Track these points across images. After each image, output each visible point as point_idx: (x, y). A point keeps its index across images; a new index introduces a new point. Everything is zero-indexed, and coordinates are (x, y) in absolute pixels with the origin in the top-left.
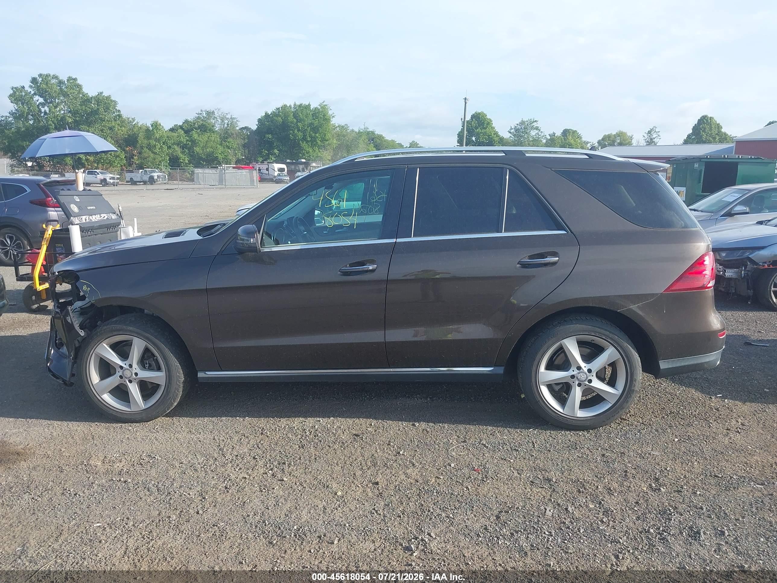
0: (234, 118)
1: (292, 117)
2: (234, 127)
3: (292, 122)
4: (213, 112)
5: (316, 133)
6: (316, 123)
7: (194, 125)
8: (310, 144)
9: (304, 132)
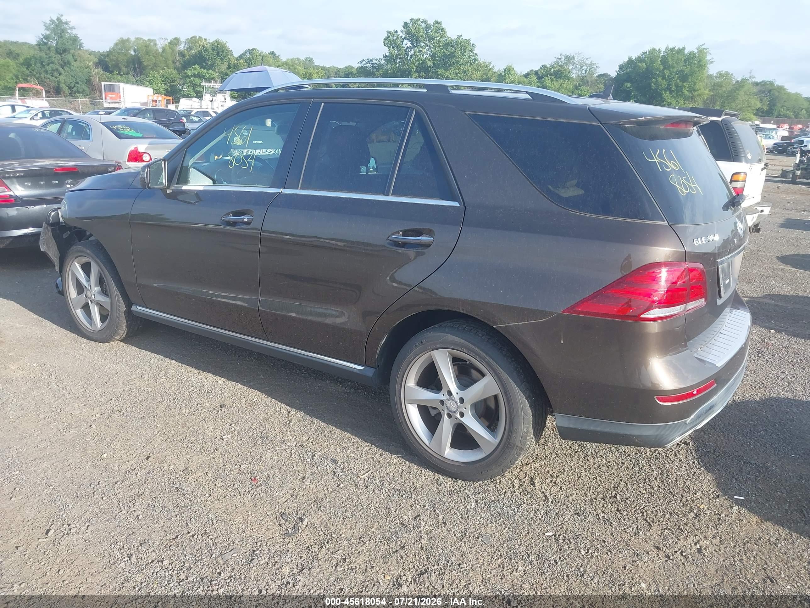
0: (594, 64)
1: (660, 63)
2: (592, 74)
3: (657, 69)
4: (573, 57)
5: (683, 82)
6: (687, 70)
7: (550, 71)
8: (674, 94)
9: (670, 79)
